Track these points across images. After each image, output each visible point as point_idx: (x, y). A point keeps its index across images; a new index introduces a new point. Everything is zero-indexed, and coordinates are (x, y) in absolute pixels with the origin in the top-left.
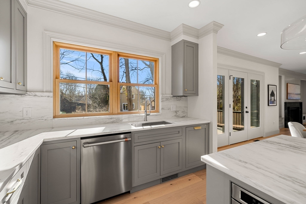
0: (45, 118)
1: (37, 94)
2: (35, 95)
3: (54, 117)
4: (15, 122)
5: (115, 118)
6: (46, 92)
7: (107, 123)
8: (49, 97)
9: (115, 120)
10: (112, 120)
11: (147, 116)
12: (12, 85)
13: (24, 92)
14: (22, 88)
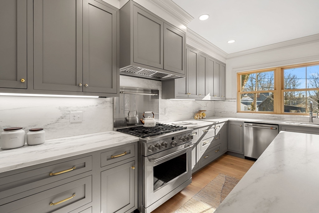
0: (233, 112)
1: (230, 100)
2: (229, 101)
3: (237, 112)
4: (222, 113)
5: (277, 116)
6: (233, 99)
7: (270, 119)
8: (234, 101)
9: (277, 117)
10: (273, 118)
11: (313, 119)
12: (220, 98)
13: (225, 99)
14: (224, 98)
